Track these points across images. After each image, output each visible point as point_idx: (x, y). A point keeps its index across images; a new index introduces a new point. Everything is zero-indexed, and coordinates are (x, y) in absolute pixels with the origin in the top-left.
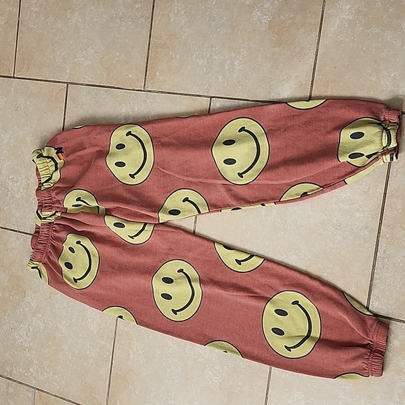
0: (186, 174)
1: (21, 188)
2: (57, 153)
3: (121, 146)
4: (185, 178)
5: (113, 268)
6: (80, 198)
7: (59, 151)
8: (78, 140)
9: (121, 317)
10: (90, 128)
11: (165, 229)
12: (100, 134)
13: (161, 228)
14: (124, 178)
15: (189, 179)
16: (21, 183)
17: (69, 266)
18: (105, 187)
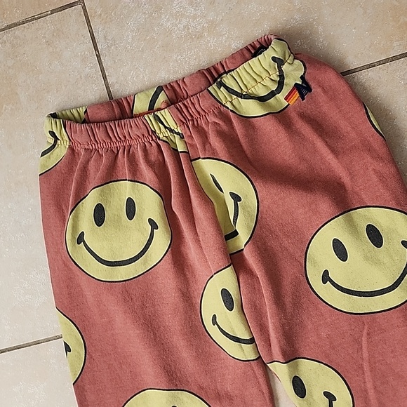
0: (378, 383)
1: (184, 22)
2: (296, 85)
3: (375, 236)
4: (369, 385)
5: (143, 307)
6: (240, 200)
7: (303, 88)
8: (344, 126)
9: (68, 349)
10: (382, 151)
11: (262, 380)
12: (382, 178)
13: (259, 372)
14: (315, 263)
15: (371, 393)
16: (195, 17)
17: (99, 215)
18: (280, 234)
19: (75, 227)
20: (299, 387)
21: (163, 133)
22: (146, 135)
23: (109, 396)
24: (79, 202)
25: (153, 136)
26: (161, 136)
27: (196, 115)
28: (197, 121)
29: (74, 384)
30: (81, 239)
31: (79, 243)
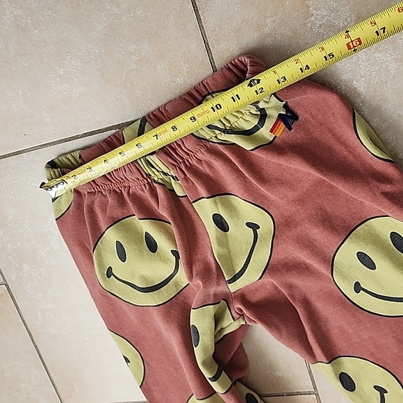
9: (127, 361)
19: (101, 265)
20: (347, 383)
21: (157, 176)
22: (141, 178)
23: (172, 395)
24: (98, 241)
25: (149, 179)
26: (156, 179)
27: (185, 156)
28: (188, 161)
29: (140, 387)
30: (109, 273)
31: (109, 277)
